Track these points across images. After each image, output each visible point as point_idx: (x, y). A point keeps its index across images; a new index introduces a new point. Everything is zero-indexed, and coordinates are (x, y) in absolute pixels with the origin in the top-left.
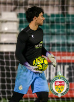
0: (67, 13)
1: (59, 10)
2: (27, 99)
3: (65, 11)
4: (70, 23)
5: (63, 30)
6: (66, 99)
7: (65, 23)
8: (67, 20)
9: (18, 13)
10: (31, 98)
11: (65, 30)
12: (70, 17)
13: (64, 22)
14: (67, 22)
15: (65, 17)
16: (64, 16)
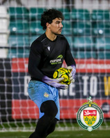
0: (73, 7)
1: (63, 4)
2: (21, 120)
3: (71, 5)
4: (78, 21)
5: (68, 29)
6: (71, 121)
7: (71, 21)
8: (73, 16)
9: (8, 6)
10: (25, 120)
11: (71, 29)
12: (77, 13)
13: (69, 20)
14: (73, 19)
15: (71, 13)
16: (69, 11)
